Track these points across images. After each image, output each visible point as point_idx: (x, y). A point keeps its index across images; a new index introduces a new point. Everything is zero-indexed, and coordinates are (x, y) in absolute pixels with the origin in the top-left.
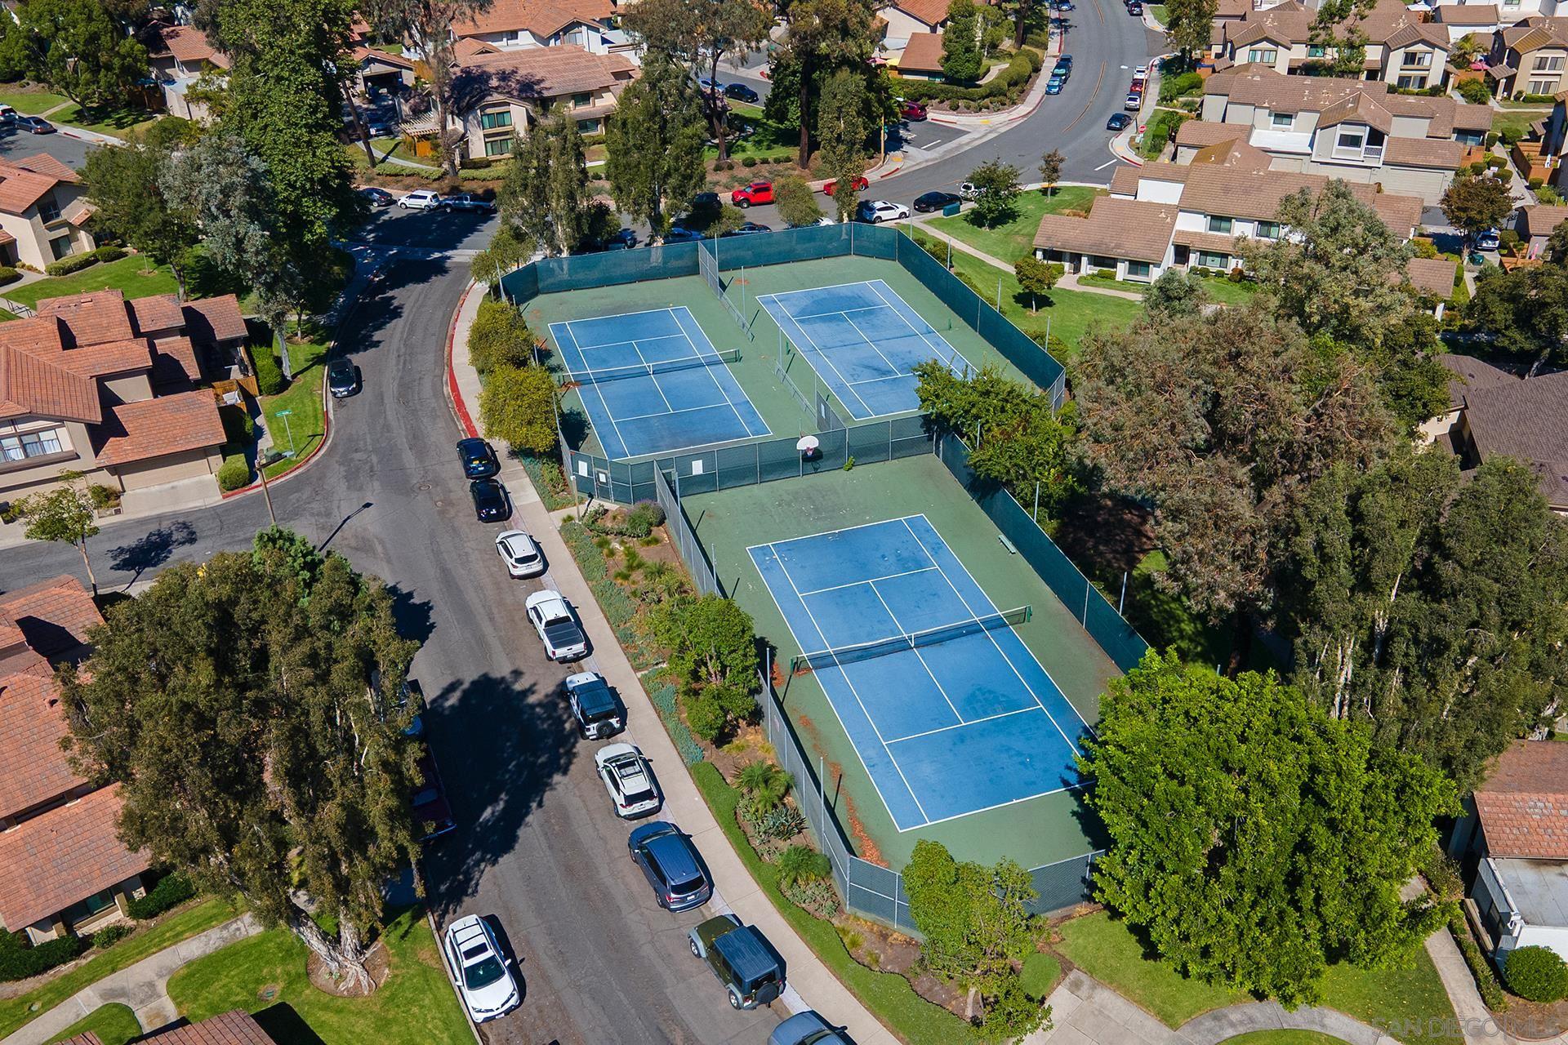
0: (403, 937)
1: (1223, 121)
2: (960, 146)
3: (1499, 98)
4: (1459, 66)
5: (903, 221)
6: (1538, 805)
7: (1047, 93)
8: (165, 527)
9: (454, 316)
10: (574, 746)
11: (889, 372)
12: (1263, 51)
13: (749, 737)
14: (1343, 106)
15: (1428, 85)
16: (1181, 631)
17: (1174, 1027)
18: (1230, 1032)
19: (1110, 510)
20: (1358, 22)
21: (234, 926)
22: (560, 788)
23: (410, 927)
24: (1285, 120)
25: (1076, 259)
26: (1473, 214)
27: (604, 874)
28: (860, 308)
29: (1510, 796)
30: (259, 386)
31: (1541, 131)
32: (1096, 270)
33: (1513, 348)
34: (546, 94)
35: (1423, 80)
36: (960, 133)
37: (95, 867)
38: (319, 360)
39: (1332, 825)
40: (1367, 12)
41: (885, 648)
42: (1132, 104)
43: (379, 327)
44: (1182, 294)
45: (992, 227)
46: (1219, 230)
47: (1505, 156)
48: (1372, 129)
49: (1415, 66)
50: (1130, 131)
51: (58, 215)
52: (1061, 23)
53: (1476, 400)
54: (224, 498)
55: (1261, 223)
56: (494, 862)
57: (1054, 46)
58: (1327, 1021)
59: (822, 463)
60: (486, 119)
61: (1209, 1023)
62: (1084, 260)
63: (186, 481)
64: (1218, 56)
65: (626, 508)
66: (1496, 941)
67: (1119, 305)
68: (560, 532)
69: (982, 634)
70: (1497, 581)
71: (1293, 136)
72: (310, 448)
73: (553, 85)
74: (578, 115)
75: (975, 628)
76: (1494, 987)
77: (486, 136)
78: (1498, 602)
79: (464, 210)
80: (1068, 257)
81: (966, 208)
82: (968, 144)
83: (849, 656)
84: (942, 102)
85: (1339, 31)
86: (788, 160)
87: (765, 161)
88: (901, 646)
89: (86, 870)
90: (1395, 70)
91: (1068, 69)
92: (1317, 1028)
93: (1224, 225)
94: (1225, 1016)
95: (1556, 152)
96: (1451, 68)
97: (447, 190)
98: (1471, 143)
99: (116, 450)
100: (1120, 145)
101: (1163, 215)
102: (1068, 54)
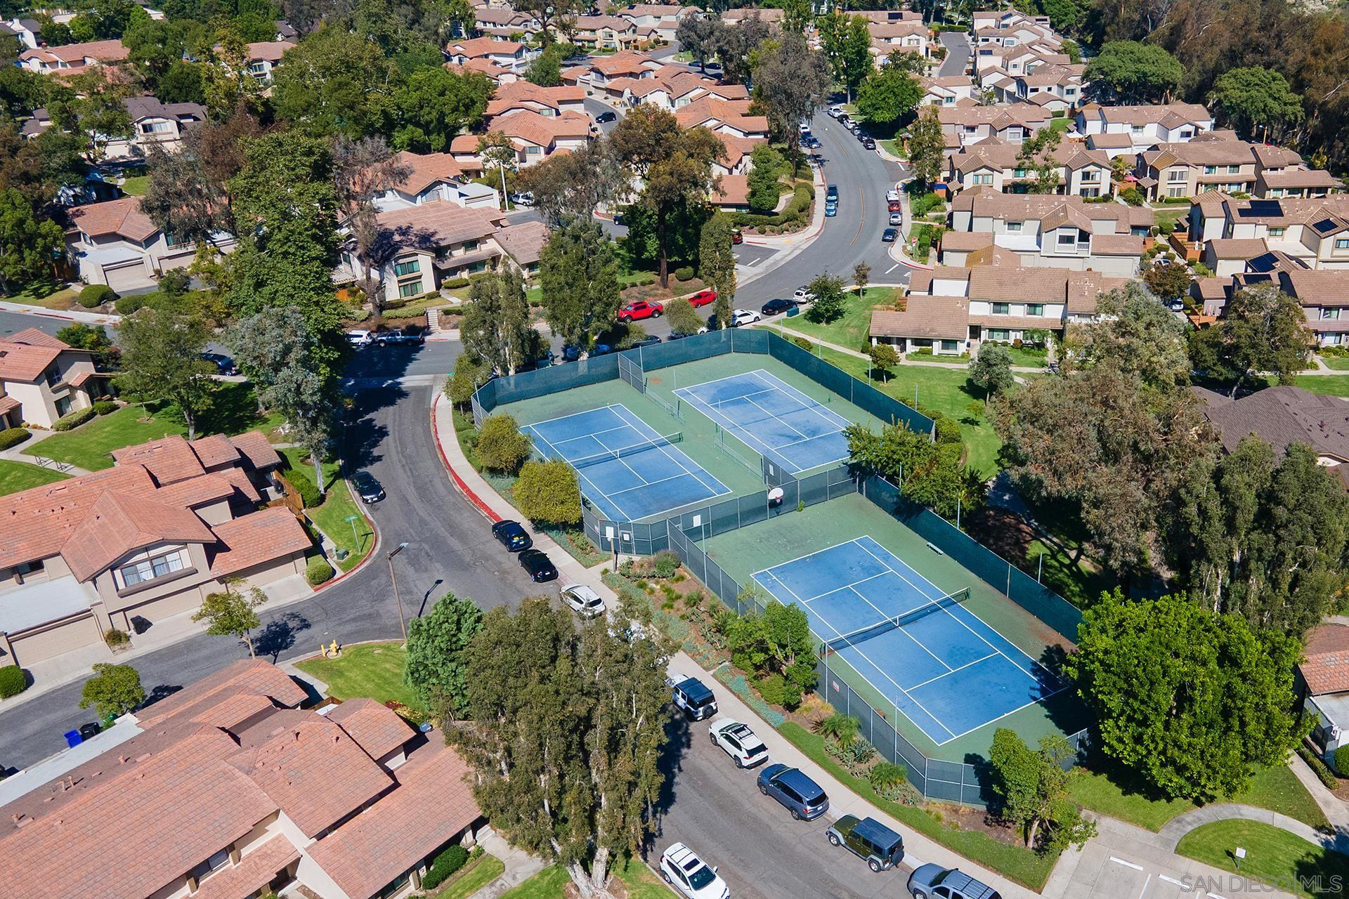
0: (625, 870)
1: (970, 229)
2: (776, 262)
3: (1148, 200)
4: (1118, 180)
5: (757, 323)
6: (1332, 659)
7: (826, 215)
8: (277, 618)
9: (433, 430)
10: (687, 728)
11: (799, 437)
12: (983, 176)
13: (810, 702)
14: (1055, 215)
15: (1101, 195)
16: (1072, 591)
17: (1156, 831)
18: (1189, 828)
19: (993, 518)
20: (1051, 153)
21: (498, 883)
22: (689, 757)
23: (627, 862)
24: (1016, 226)
25: (902, 342)
26: (1167, 287)
27: (748, 806)
28: (758, 393)
29: (1315, 656)
30: (304, 501)
31: (1186, 224)
32: (917, 349)
33: (1221, 378)
34: (443, 244)
35: (1097, 190)
36: (773, 251)
37: (400, 852)
38: (337, 475)
39: (1244, 677)
40: (1055, 147)
41: (879, 630)
42: (895, 220)
43: (375, 444)
44: (998, 361)
45: (828, 322)
46: (1000, 312)
47: (1166, 243)
48: (1081, 231)
49: (1090, 181)
50: (900, 242)
51: (59, 379)
52: (816, 158)
53: (1215, 415)
54: (316, 590)
55: (1029, 305)
56: (666, 812)
57: (818, 178)
58: (1242, 812)
59: (782, 508)
60: (399, 268)
61: (1176, 825)
62: (908, 342)
63: (278, 582)
64: (948, 180)
65: (646, 558)
66: (1323, 748)
67: (942, 373)
68: (603, 581)
69: (940, 612)
70: (1310, 514)
71: (1023, 238)
72: (368, 545)
73: (445, 236)
74: (470, 258)
75: (933, 608)
76: (1329, 776)
77: (400, 282)
78: (1312, 527)
79: (396, 344)
80: (895, 341)
81: (803, 309)
82: (782, 259)
83: (856, 638)
84: (752, 228)
85: (1038, 159)
86: (651, 282)
87: (634, 285)
88: (889, 627)
89: (394, 855)
90: (1077, 184)
91: (835, 194)
92: (1239, 817)
93: (1003, 308)
94: (1183, 819)
95: (1200, 238)
96: (1114, 182)
97: (374, 328)
98: (1141, 236)
99: (224, 564)
100: (897, 252)
101: (959, 305)
102: (832, 184)
